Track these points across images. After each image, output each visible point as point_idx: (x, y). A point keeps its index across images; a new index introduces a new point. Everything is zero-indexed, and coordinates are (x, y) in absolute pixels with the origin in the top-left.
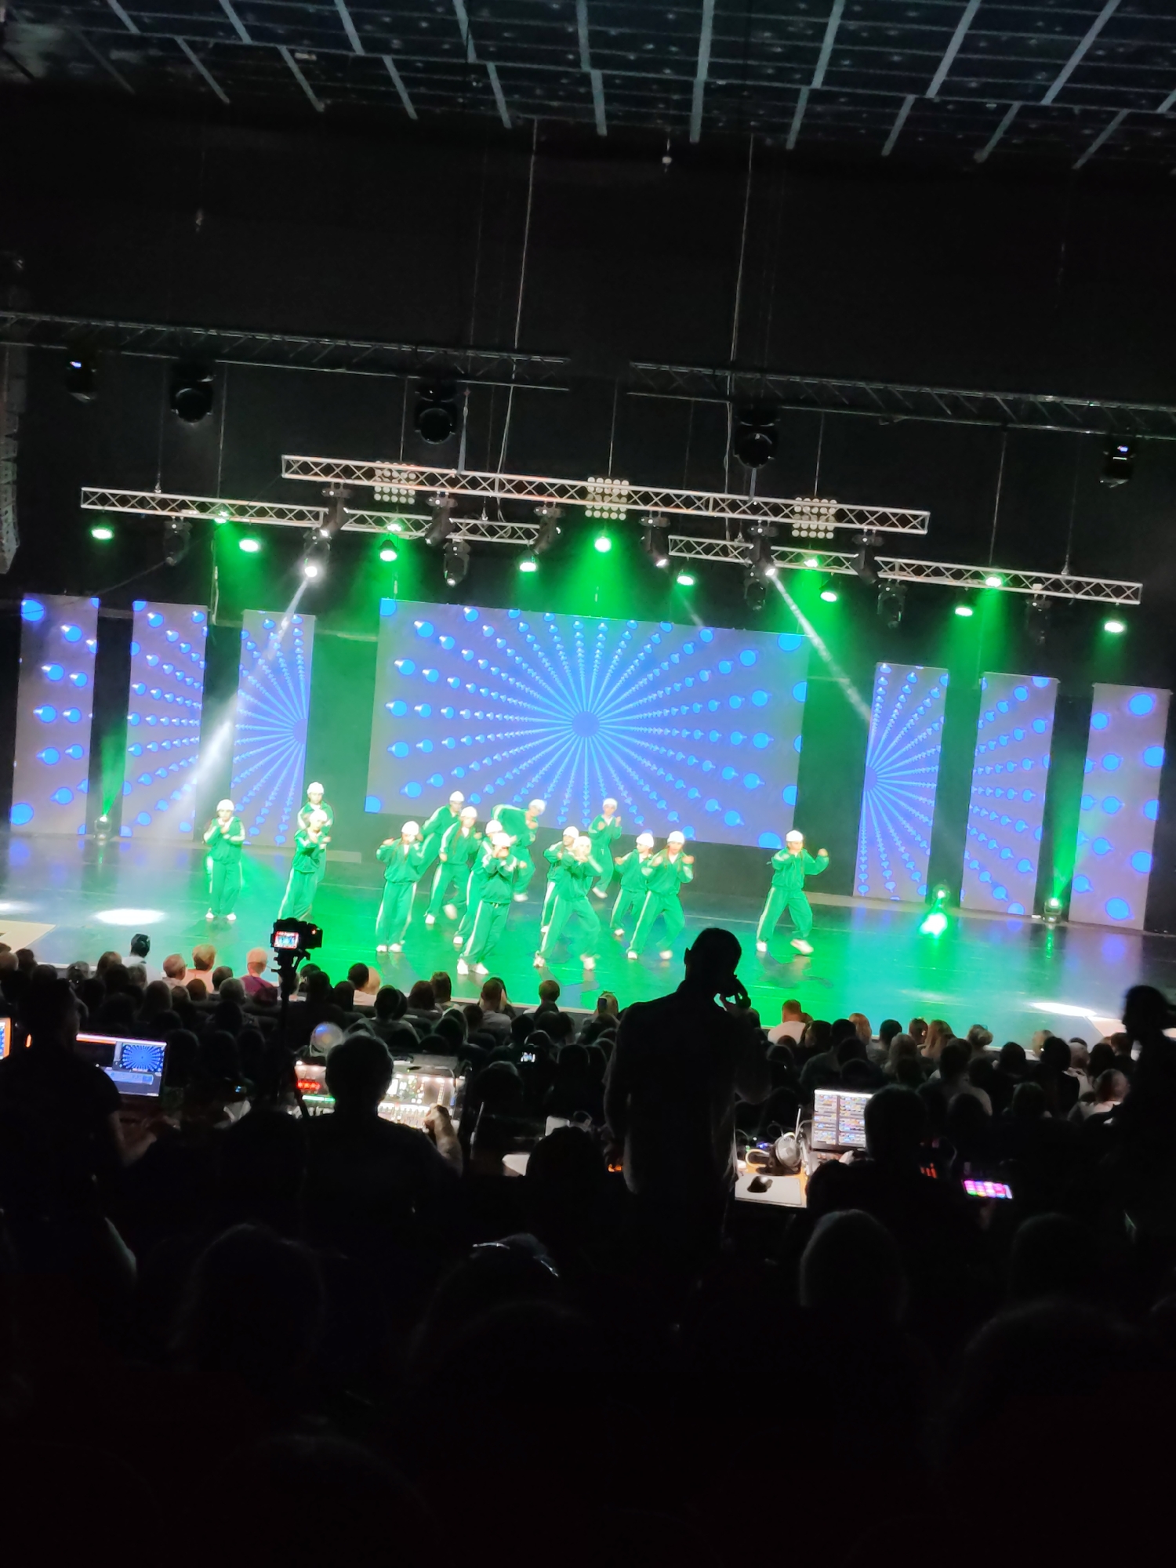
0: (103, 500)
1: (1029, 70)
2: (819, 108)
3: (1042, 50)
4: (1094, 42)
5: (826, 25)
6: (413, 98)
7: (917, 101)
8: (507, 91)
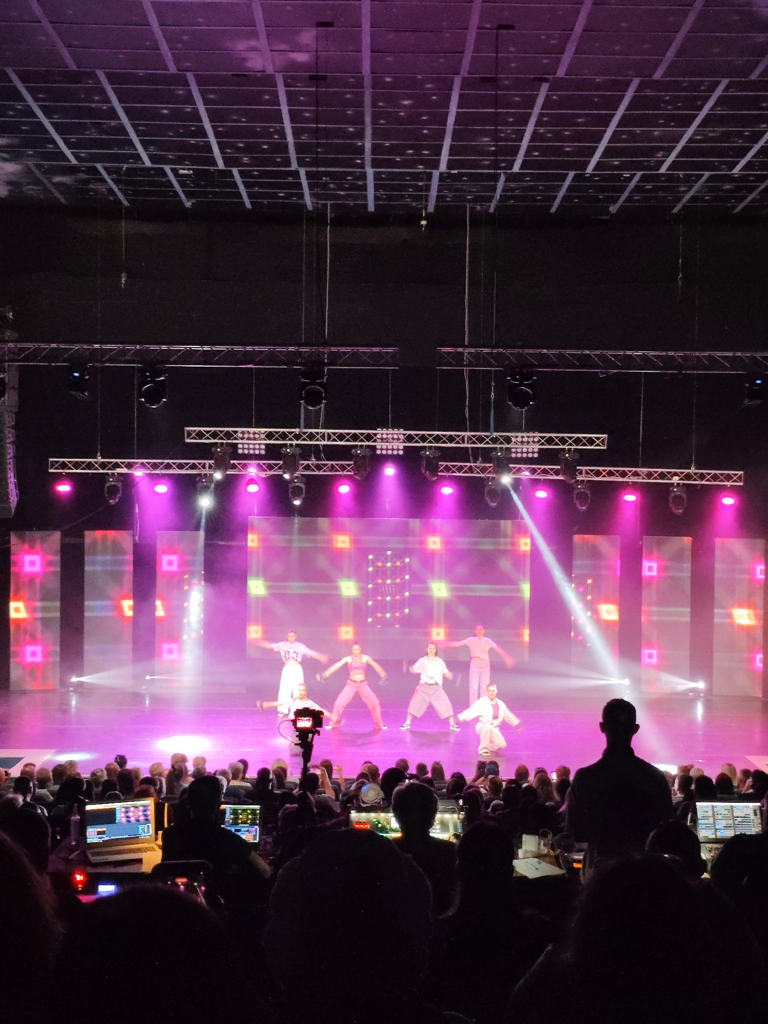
0: (64, 466)
1: (652, 151)
2: (512, 185)
3: (660, 139)
4: (695, 131)
5: (524, 131)
6: (250, 195)
7: (576, 175)
8: (311, 186)
